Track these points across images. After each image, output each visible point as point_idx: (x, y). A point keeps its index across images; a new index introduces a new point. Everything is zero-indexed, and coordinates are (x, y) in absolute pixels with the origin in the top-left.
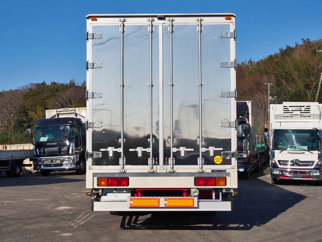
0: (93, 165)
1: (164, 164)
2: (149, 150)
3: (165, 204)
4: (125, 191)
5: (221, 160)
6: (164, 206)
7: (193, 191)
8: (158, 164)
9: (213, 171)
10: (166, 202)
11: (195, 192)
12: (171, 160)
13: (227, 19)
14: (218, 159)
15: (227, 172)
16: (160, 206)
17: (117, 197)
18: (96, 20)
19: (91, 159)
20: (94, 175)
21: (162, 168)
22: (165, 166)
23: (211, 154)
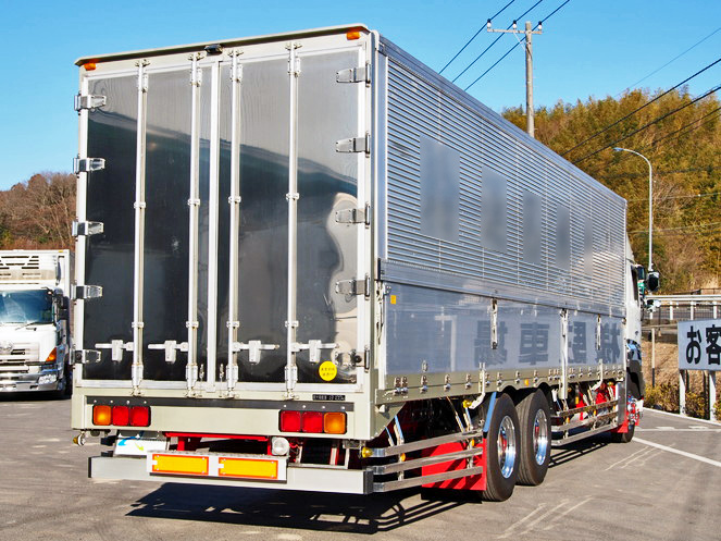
1: (218, 379)
2: (189, 347)
3: (219, 470)
5: (335, 372)
6: (217, 475)
7: (276, 442)
8: (205, 379)
9: (316, 397)
10: (222, 466)
11: (281, 446)
12: (233, 370)
13: (349, 39)
14: (328, 370)
15: (347, 400)
16: (210, 475)
17: (141, 448)
19: (80, 365)
21: (211, 389)
22: (217, 383)
23: (314, 357)
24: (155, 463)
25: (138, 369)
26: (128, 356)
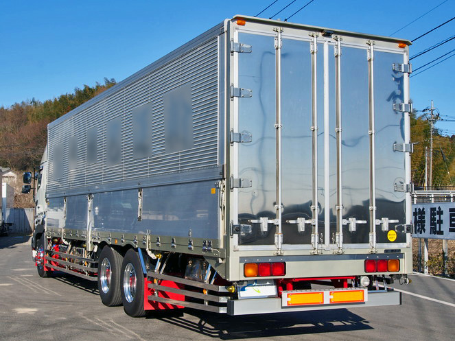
0: (239, 244)
1: (331, 242)
2: (315, 221)
3: (330, 299)
4: (268, 283)
5: (396, 236)
6: (329, 303)
7: (362, 279)
8: (324, 243)
9: (386, 251)
10: (332, 297)
11: (365, 281)
12: (340, 236)
13: (400, 47)
14: (392, 235)
15: (402, 252)
16: (324, 303)
17: (258, 291)
18: (244, 25)
19: (237, 235)
20: (242, 259)
21: (328, 248)
22: (331, 245)
23: (385, 228)
24: (289, 299)
25: (278, 238)
26: (272, 227)
